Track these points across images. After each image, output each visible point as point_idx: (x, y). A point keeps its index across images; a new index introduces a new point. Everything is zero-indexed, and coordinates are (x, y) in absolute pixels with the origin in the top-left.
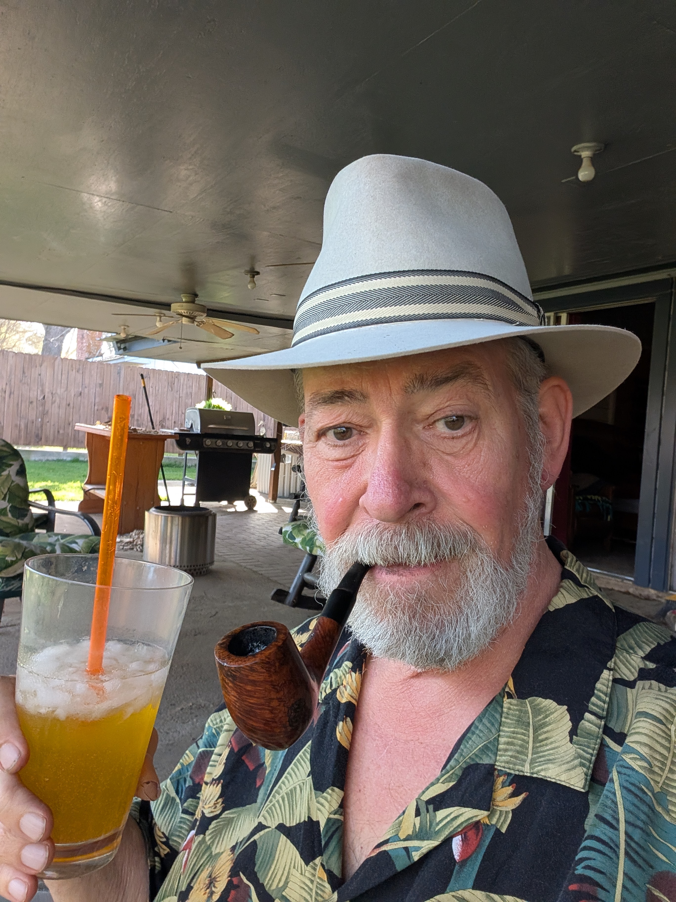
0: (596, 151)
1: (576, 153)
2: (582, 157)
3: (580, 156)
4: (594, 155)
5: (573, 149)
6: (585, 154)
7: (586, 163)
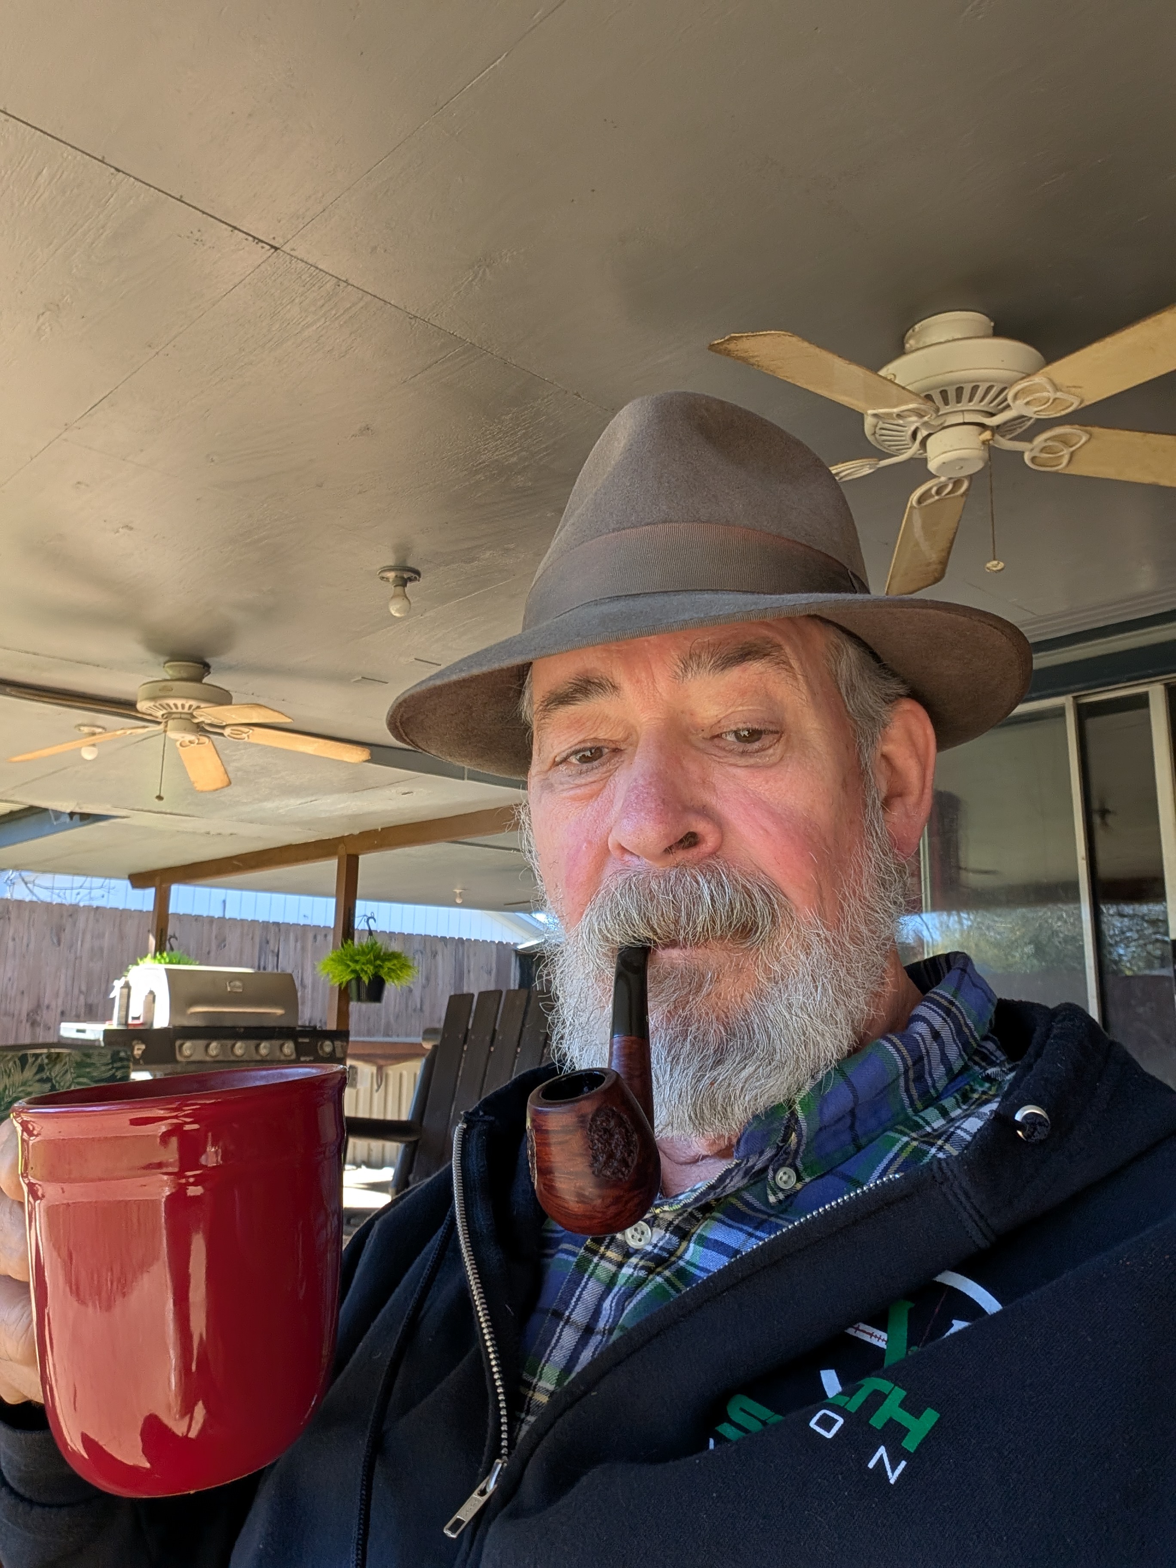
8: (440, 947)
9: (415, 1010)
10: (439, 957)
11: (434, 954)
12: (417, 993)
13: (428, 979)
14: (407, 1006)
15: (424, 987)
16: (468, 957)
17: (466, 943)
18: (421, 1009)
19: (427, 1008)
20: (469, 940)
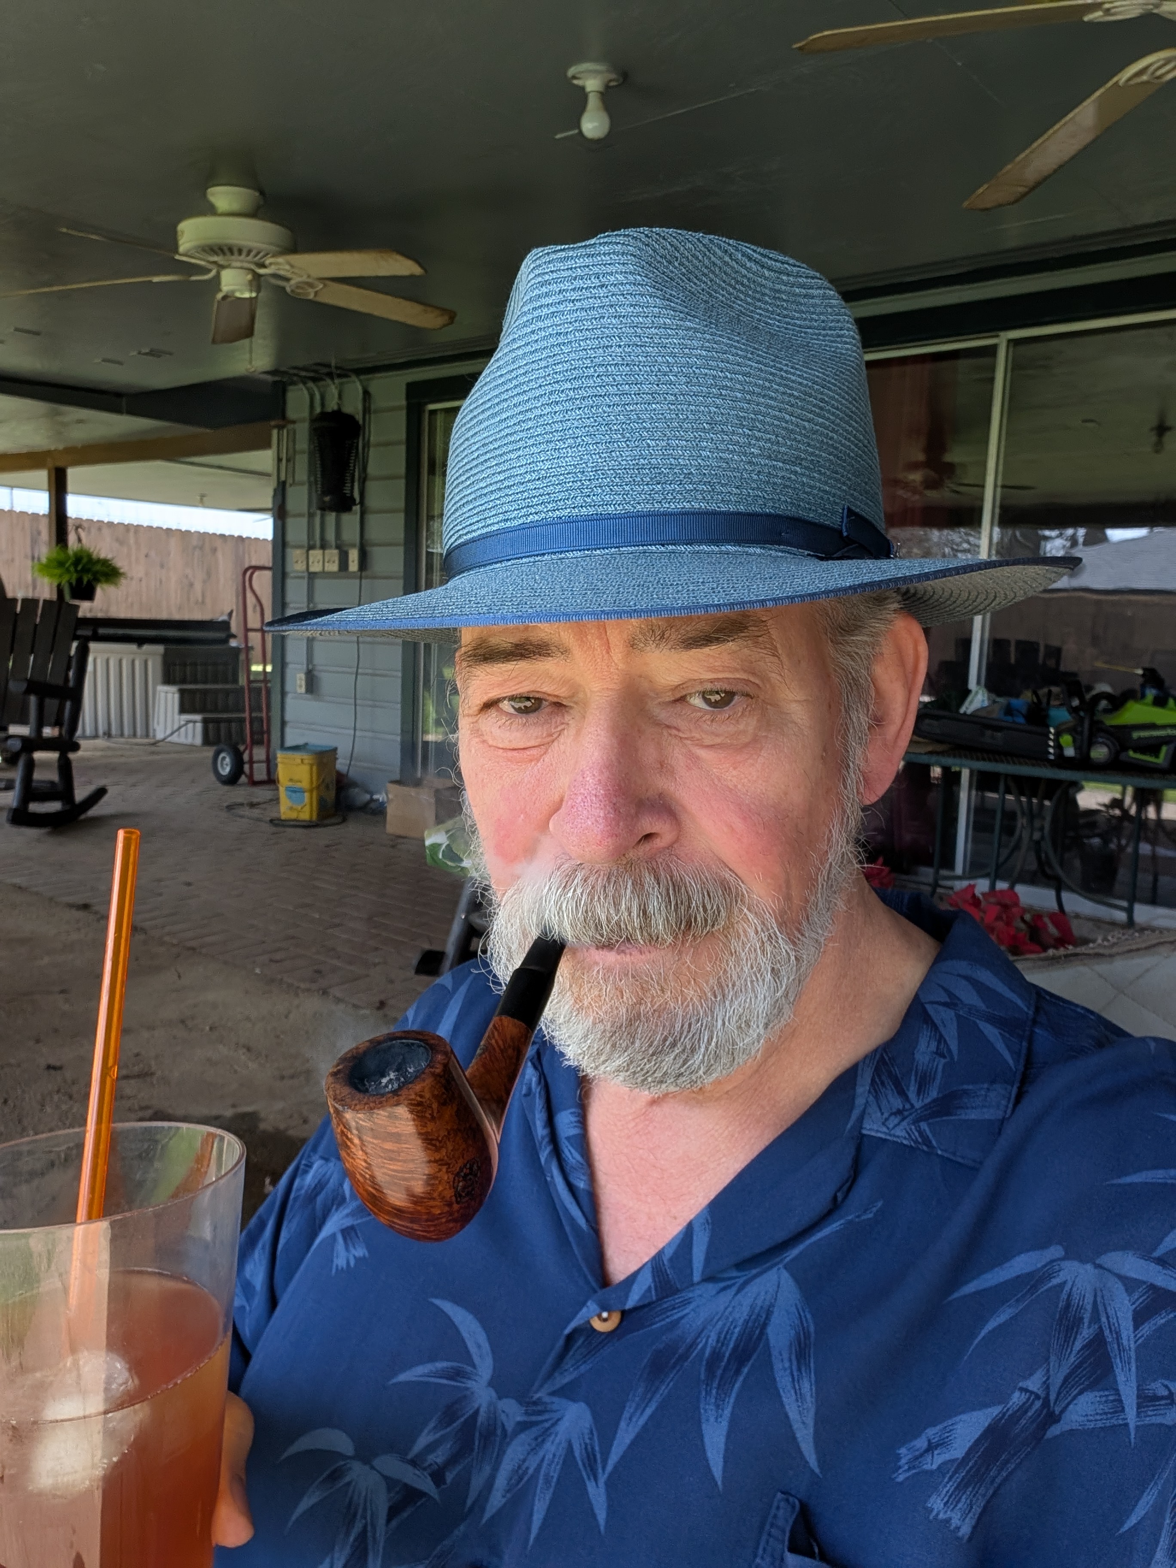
0: (610, 81)
1: (575, 82)
2: (588, 89)
3: (583, 88)
4: (607, 87)
5: (571, 72)
6: (592, 84)
7: (593, 102)
8: (218, 543)
9: (197, 603)
10: (219, 554)
11: (214, 550)
12: (198, 586)
13: (209, 574)
14: (188, 599)
15: (204, 582)
16: (249, 555)
17: (247, 541)
18: (203, 602)
19: (208, 601)
20: (249, 538)
